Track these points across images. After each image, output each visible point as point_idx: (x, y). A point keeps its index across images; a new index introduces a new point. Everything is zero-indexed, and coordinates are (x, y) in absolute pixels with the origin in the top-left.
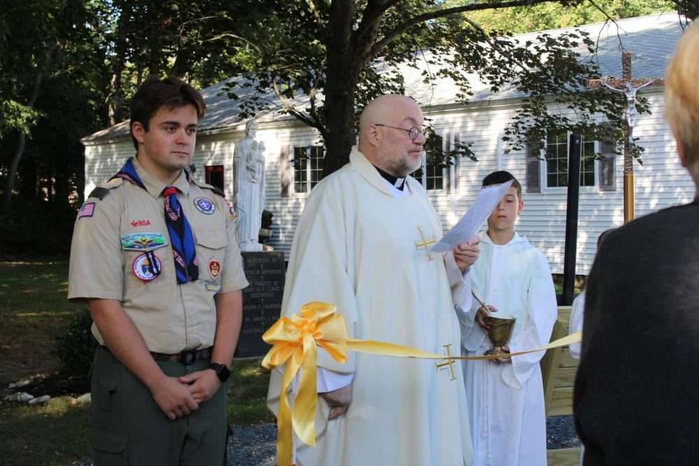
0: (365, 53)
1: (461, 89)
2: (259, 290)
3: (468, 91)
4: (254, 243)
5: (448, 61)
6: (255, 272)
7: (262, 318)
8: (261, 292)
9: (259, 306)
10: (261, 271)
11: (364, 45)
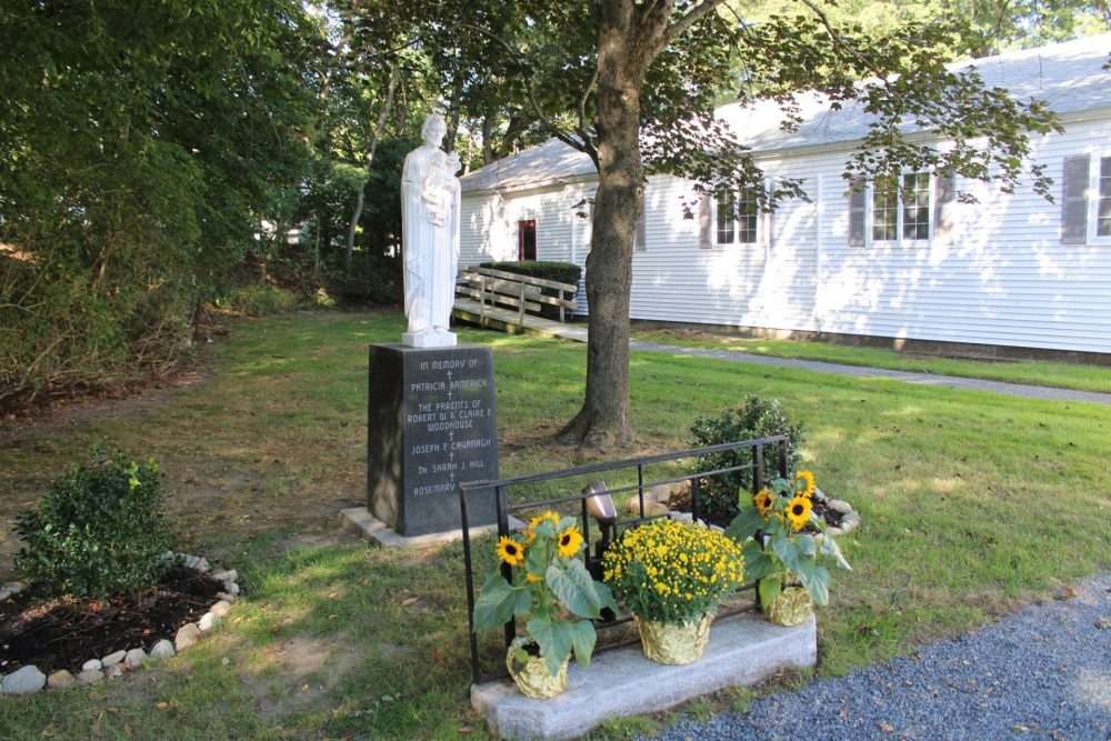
0: (654, 39)
1: (788, 116)
2: (443, 417)
3: (796, 116)
4: (438, 333)
5: (771, 78)
6: (437, 386)
7: (450, 466)
8: (449, 420)
9: (445, 445)
10: (447, 383)
11: (652, 27)
